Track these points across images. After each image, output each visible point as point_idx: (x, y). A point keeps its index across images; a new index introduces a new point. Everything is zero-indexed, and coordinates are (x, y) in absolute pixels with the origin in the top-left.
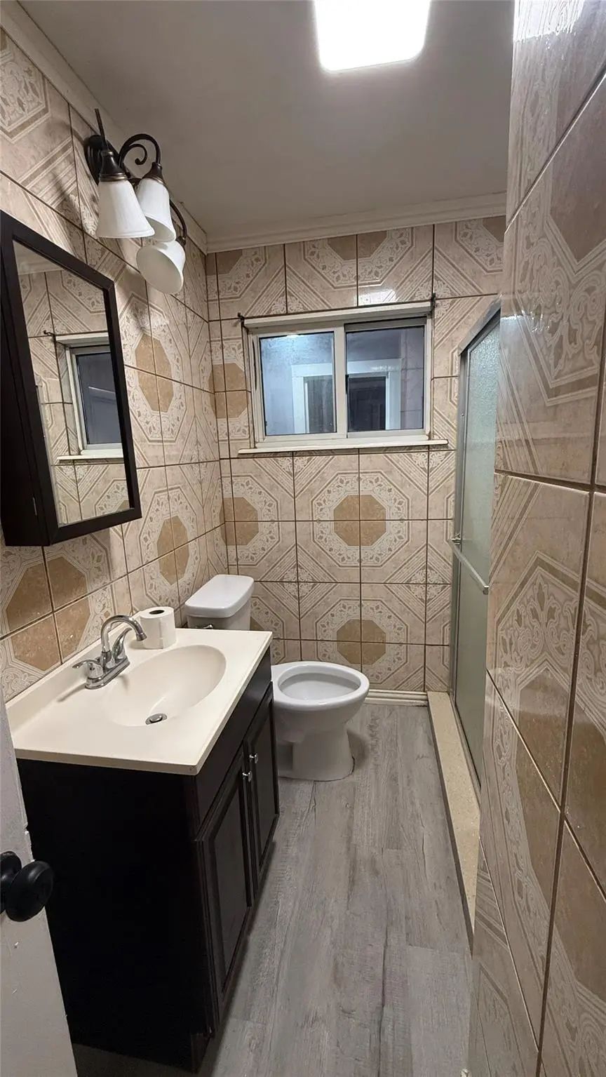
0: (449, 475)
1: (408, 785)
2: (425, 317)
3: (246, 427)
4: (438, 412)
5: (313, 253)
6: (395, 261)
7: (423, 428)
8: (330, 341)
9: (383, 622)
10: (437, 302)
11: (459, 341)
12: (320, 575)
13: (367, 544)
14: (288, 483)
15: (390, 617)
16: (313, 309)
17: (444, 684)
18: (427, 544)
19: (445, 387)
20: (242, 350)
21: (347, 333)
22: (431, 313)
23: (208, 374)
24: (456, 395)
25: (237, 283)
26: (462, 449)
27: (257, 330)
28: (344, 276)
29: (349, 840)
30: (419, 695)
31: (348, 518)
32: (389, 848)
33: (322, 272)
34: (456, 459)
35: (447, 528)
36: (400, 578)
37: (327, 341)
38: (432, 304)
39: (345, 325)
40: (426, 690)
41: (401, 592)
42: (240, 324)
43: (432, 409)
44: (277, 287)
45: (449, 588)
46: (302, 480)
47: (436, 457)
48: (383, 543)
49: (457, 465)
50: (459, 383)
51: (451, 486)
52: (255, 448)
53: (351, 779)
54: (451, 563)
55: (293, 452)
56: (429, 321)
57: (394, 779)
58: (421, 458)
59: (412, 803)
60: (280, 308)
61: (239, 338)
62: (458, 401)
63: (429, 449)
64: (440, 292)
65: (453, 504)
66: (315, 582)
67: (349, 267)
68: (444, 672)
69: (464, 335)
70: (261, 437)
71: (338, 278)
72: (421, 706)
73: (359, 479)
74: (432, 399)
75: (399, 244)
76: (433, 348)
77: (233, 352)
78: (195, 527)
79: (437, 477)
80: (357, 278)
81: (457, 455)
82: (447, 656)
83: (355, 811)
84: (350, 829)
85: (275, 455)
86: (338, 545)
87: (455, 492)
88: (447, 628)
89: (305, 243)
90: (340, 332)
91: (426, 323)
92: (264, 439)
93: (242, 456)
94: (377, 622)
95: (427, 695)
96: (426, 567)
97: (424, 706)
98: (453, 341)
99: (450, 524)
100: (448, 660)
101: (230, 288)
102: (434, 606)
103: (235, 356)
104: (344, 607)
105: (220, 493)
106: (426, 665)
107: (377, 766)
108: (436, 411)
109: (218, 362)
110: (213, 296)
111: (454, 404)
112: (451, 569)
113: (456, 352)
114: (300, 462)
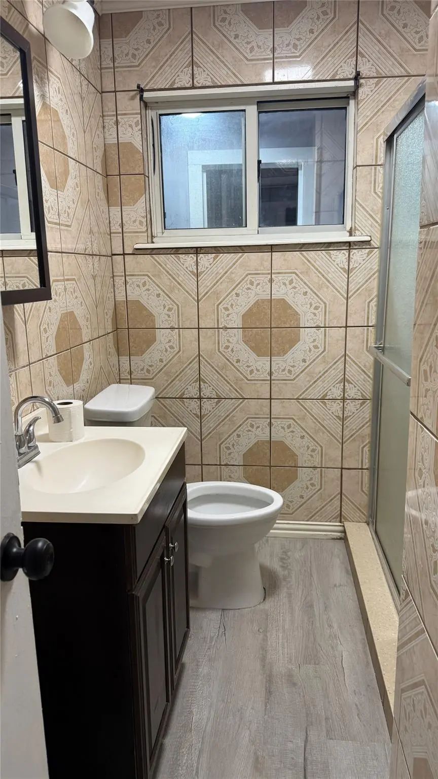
0: (371, 276)
1: (325, 610)
2: (347, 98)
3: (143, 217)
4: (361, 205)
5: (224, 20)
6: (316, 34)
7: (343, 223)
8: (240, 120)
9: (295, 443)
10: (362, 81)
11: (384, 126)
12: (225, 390)
13: (279, 355)
14: (191, 284)
15: (303, 437)
16: (223, 84)
17: (362, 513)
18: (345, 355)
19: (369, 176)
20: (140, 127)
21: (259, 112)
22: (354, 93)
23: (100, 153)
24: (381, 185)
25: (136, 49)
26: (387, 248)
27: (156, 105)
28: (259, 47)
29: (263, 659)
30: (335, 526)
31: (258, 325)
32: (306, 664)
33: (234, 41)
34: (379, 257)
35: (368, 335)
36: (315, 392)
37: (237, 121)
38: (356, 83)
39: (258, 102)
40: (343, 520)
41: (316, 408)
42: (138, 97)
43: (355, 200)
44: (183, 57)
45: (368, 405)
46: (206, 282)
47: (358, 255)
48: (297, 354)
49: (380, 266)
50: (384, 174)
51: (373, 288)
52: (153, 242)
53: (262, 607)
54: (371, 376)
55: (197, 248)
56: (352, 102)
57: (309, 606)
58: (340, 256)
59: (330, 626)
60: (185, 80)
61: (136, 114)
62: (383, 193)
63: (350, 246)
64: (364, 70)
65: (375, 308)
66: (220, 398)
67: (264, 37)
68: (363, 499)
69: (391, 119)
70: (160, 230)
71: (252, 49)
72: (337, 539)
73: (271, 281)
74: (355, 190)
75: (321, 15)
76: (357, 132)
77: (130, 129)
78: (89, 326)
79: (358, 278)
80: (273, 50)
81: (381, 253)
82: (366, 479)
83: (268, 634)
84: (264, 649)
85: (177, 251)
86: (246, 354)
87: (378, 296)
88: (366, 449)
89: (216, 8)
90: (252, 111)
91: (348, 104)
92: (163, 233)
93: (138, 252)
94: (287, 442)
95: (344, 526)
96: (344, 380)
97: (341, 539)
98: (378, 125)
99: (371, 331)
100: (367, 485)
101: (127, 55)
102: (352, 425)
103: (131, 134)
104: (252, 426)
105: (113, 294)
106: (343, 491)
107: (290, 595)
108: (359, 203)
109: (112, 140)
110: (107, 63)
111: (379, 196)
112: (371, 382)
113: (382, 137)
114: (204, 259)
